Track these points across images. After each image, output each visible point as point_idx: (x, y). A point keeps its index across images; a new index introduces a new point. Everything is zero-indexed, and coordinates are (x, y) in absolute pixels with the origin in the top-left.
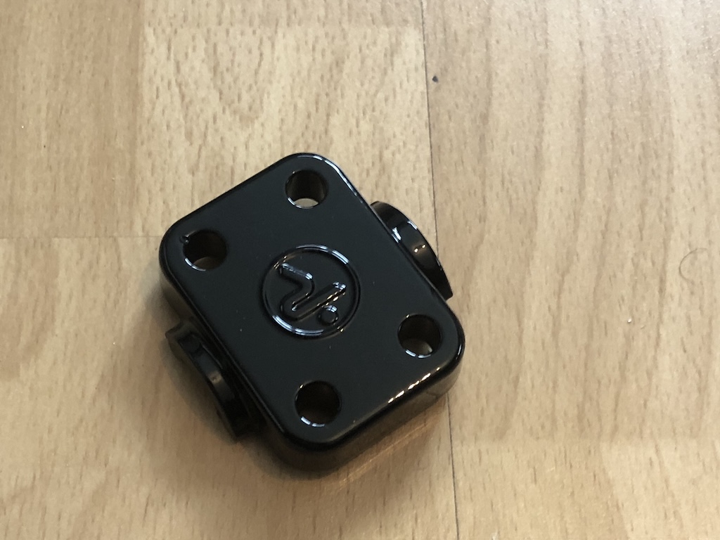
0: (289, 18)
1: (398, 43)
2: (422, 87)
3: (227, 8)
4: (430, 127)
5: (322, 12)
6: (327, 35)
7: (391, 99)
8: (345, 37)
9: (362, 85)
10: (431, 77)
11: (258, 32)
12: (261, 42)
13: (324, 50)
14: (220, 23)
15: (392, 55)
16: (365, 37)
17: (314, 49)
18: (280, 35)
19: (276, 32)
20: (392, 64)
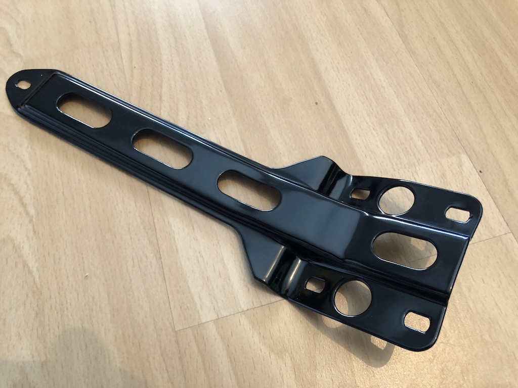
0: (418, 161)
1: (460, 161)
2: (478, 176)
3: (394, 164)
4: (488, 190)
5: (429, 157)
6: (434, 165)
7: (469, 184)
8: (441, 164)
9: (456, 181)
10: (479, 171)
11: (410, 170)
12: (413, 174)
13: (436, 171)
14: (394, 170)
15: (461, 166)
16: (448, 162)
17: (432, 171)
18: (418, 169)
19: (416, 168)
20: (462, 169)
